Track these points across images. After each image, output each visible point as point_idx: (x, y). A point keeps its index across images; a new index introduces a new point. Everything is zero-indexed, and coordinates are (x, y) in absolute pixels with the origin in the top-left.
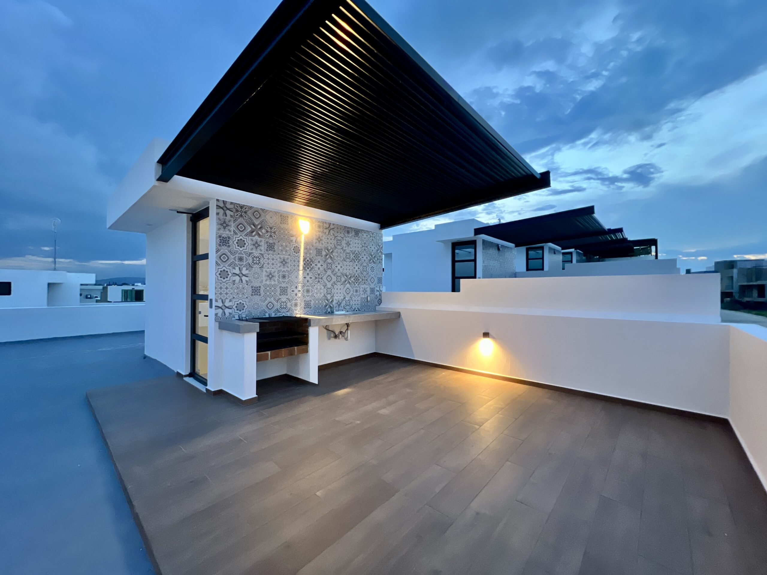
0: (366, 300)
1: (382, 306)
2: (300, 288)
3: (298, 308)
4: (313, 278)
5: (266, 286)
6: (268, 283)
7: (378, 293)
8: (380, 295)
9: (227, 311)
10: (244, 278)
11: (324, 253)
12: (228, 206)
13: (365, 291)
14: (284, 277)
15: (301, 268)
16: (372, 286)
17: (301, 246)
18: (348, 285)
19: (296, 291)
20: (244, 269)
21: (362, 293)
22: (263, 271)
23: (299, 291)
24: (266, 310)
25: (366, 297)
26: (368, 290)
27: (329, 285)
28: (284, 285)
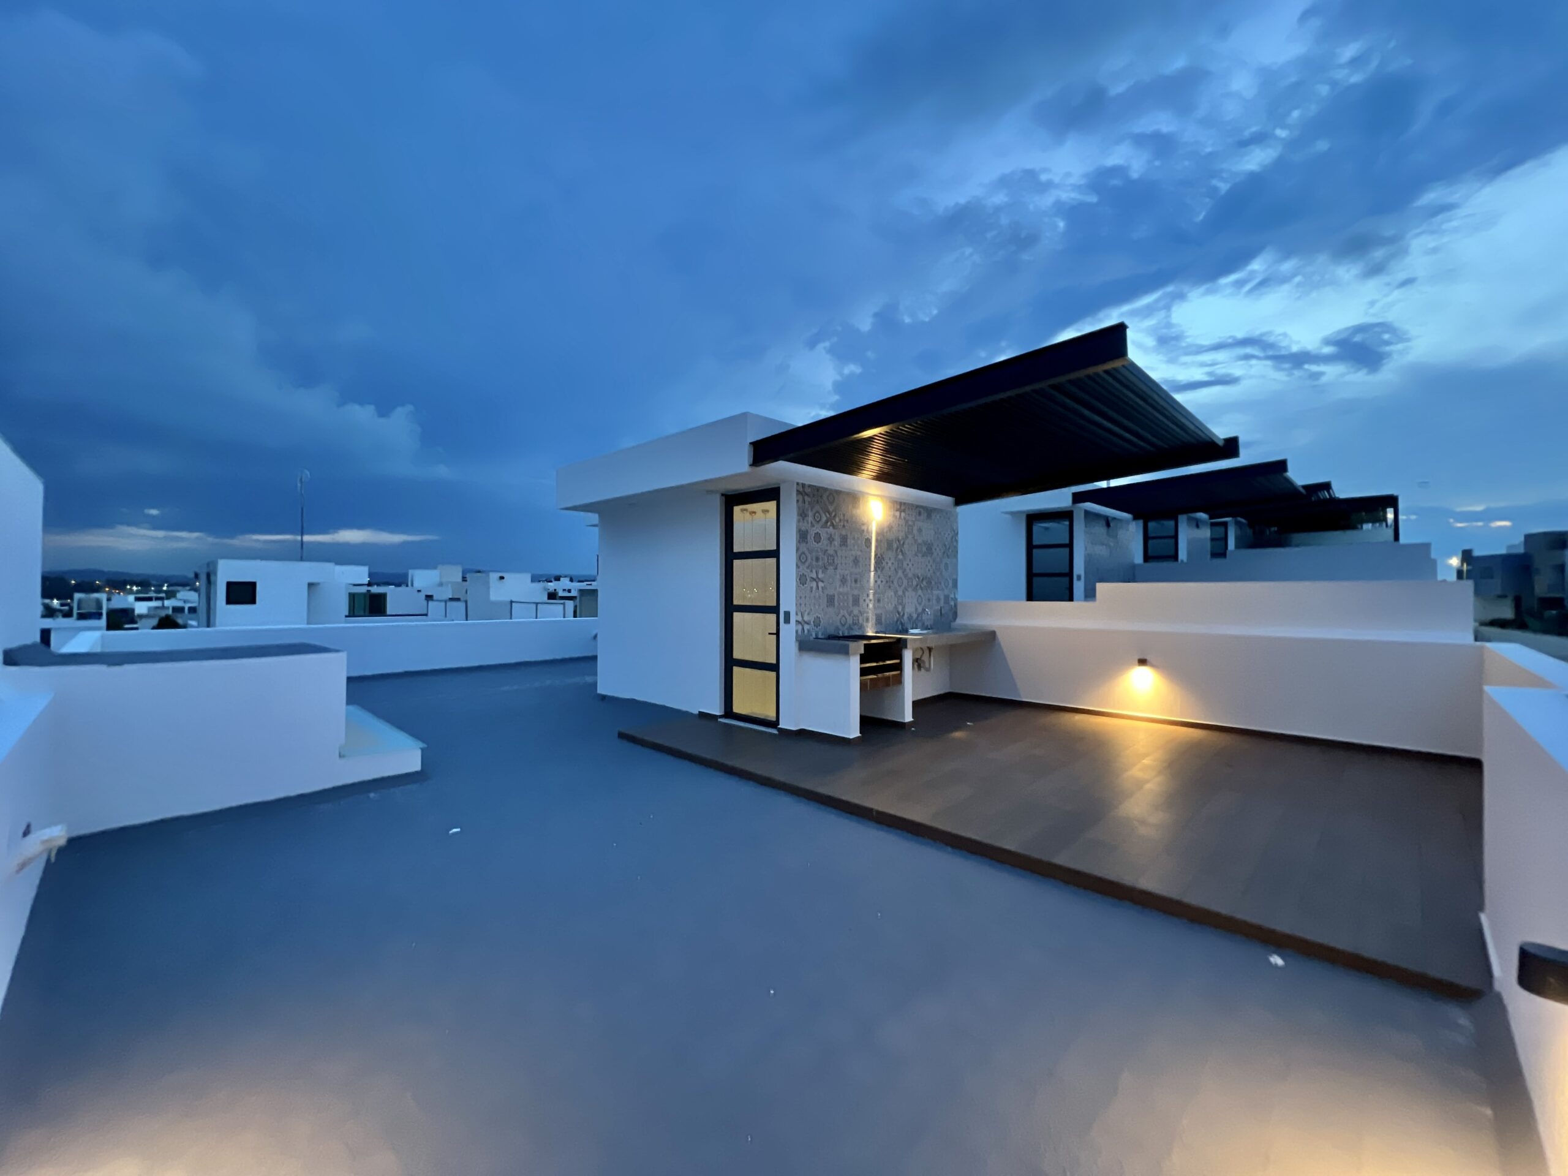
0: (939, 614)
1: (959, 621)
2: (871, 597)
3: (870, 624)
4: (884, 582)
5: (840, 594)
6: (841, 590)
7: (952, 603)
8: (956, 605)
9: (806, 627)
10: (821, 584)
11: (895, 546)
12: (808, 490)
14: (856, 581)
15: (872, 568)
16: (946, 592)
17: (872, 537)
18: (920, 592)
20: (820, 571)
22: (836, 575)
24: (840, 627)
25: (939, 608)
26: (942, 597)
27: (900, 593)
28: (856, 592)
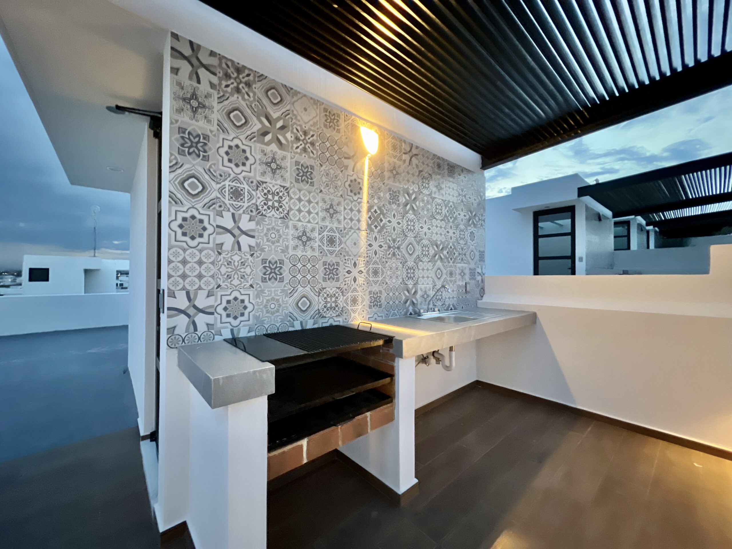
0: (464, 291)
1: (485, 299)
2: (361, 266)
4: (385, 247)
5: (294, 260)
6: (299, 253)
7: (479, 278)
8: (482, 281)
9: (201, 320)
10: (244, 240)
11: (402, 200)
12: (206, 60)
13: (462, 274)
14: (331, 241)
15: (364, 225)
16: (472, 266)
17: (362, 179)
18: (439, 263)
19: (355, 272)
20: (245, 218)
21: (458, 277)
22: (287, 227)
23: (361, 272)
24: (296, 314)
25: (464, 284)
26: (467, 271)
27: (410, 263)
28: (331, 259)
